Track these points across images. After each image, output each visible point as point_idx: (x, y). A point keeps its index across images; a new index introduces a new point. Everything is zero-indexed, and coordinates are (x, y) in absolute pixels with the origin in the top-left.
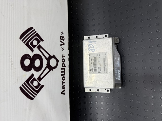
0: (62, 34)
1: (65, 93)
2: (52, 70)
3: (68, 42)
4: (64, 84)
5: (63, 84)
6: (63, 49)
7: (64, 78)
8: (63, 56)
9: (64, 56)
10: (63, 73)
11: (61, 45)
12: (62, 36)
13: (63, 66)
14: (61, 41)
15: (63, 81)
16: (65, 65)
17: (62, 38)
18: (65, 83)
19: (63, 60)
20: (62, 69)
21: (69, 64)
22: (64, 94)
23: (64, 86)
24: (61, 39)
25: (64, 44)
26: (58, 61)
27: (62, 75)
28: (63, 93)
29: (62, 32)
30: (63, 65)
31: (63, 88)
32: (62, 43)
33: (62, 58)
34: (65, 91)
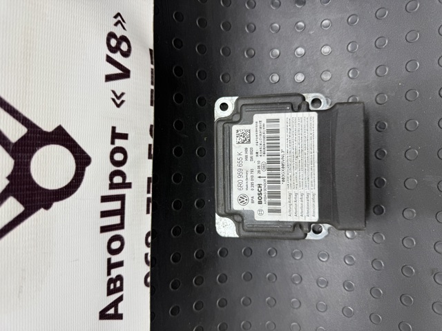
0: (116, 25)
1: (120, 312)
2: (47, 207)
3: (153, 67)
4: (115, 272)
5: (109, 273)
6: (118, 98)
7: (116, 245)
8: (115, 135)
9: (124, 137)
10: (115, 220)
11: (109, 78)
12: (119, 32)
13: (113, 186)
14: (109, 60)
15: (109, 260)
16: (127, 181)
17: (119, 43)
18: (125, 264)
19: (118, 157)
20: (105, 199)
21: (151, 176)
22: (120, 317)
23: (120, 278)
24: (113, 50)
25: (125, 74)
26: (82, 160)
27: (104, 229)
28: (112, 311)
29: (119, 14)
30: (118, 180)
31: (110, 292)
32: (115, 71)
33: (113, 147)
34: (122, 302)
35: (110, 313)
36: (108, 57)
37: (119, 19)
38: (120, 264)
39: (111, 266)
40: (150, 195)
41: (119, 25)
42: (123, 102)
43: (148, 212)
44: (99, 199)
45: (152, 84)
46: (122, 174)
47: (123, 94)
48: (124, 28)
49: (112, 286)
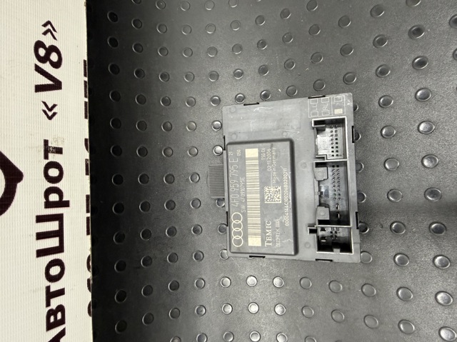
0: (45, 33)
3: (86, 79)
4: (55, 303)
5: (48, 304)
6: (50, 110)
7: (55, 271)
9: (59, 151)
10: (54, 242)
11: (39, 88)
12: (48, 41)
13: (49, 204)
14: (38, 69)
15: (48, 288)
16: (64, 199)
17: (48, 53)
18: (66, 292)
19: (53, 172)
20: (40, 219)
21: (89, 193)
23: (61, 308)
24: (42, 60)
25: (57, 85)
26: (14, 176)
27: (41, 253)
29: (49, 23)
30: (54, 197)
31: (50, 326)
32: (45, 81)
33: (47, 161)
34: (64, 337)
36: (36, 66)
37: (49, 28)
38: (61, 292)
39: (50, 295)
40: (89, 215)
41: (49, 33)
42: (55, 114)
43: (88, 234)
44: (35, 219)
45: (86, 96)
46: (59, 192)
47: (54, 106)
48: (55, 38)
49: (52, 319)
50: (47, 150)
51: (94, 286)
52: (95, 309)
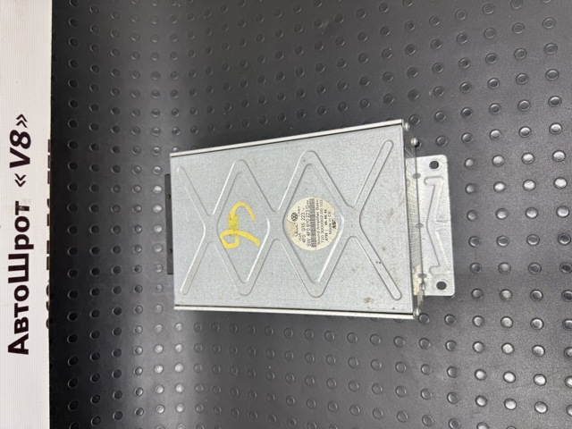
0: (18, 124)
1: (26, 348)
3: (49, 154)
4: (21, 315)
5: (16, 316)
6: (21, 179)
7: (22, 293)
9: (27, 209)
10: (21, 273)
11: (13, 165)
12: (20, 129)
13: (18, 247)
14: (13, 151)
15: (16, 305)
16: (30, 243)
17: (20, 139)
18: (29, 309)
19: (22, 225)
20: (12, 257)
21: (49, 239)
22: (23, 351)
23: (25, 320)
24: (15, 144)
25: (26, 161)
27: (11, 280)
28: (19, 346)
29: (22, 116)
30: (22, 242)
31: (17, 331)
32: (17, 159)
33: (17, 217)
34: (27, 340)
35: (17, 348)
36: (11, 149)
37: (22, 120)
38: (26, 309)
39: (18, 310)
40: (48, 255)
41: (21, 124)
42: (24, 182)
43: (47, 269)
44: (7, 257)
45: (49, 167)
46: (26, 238)
47: (24, 176)
48: (25, 126)
49: (19, 326)
50: (18, 208)
51: (52, 307)
52: (51, 323)
